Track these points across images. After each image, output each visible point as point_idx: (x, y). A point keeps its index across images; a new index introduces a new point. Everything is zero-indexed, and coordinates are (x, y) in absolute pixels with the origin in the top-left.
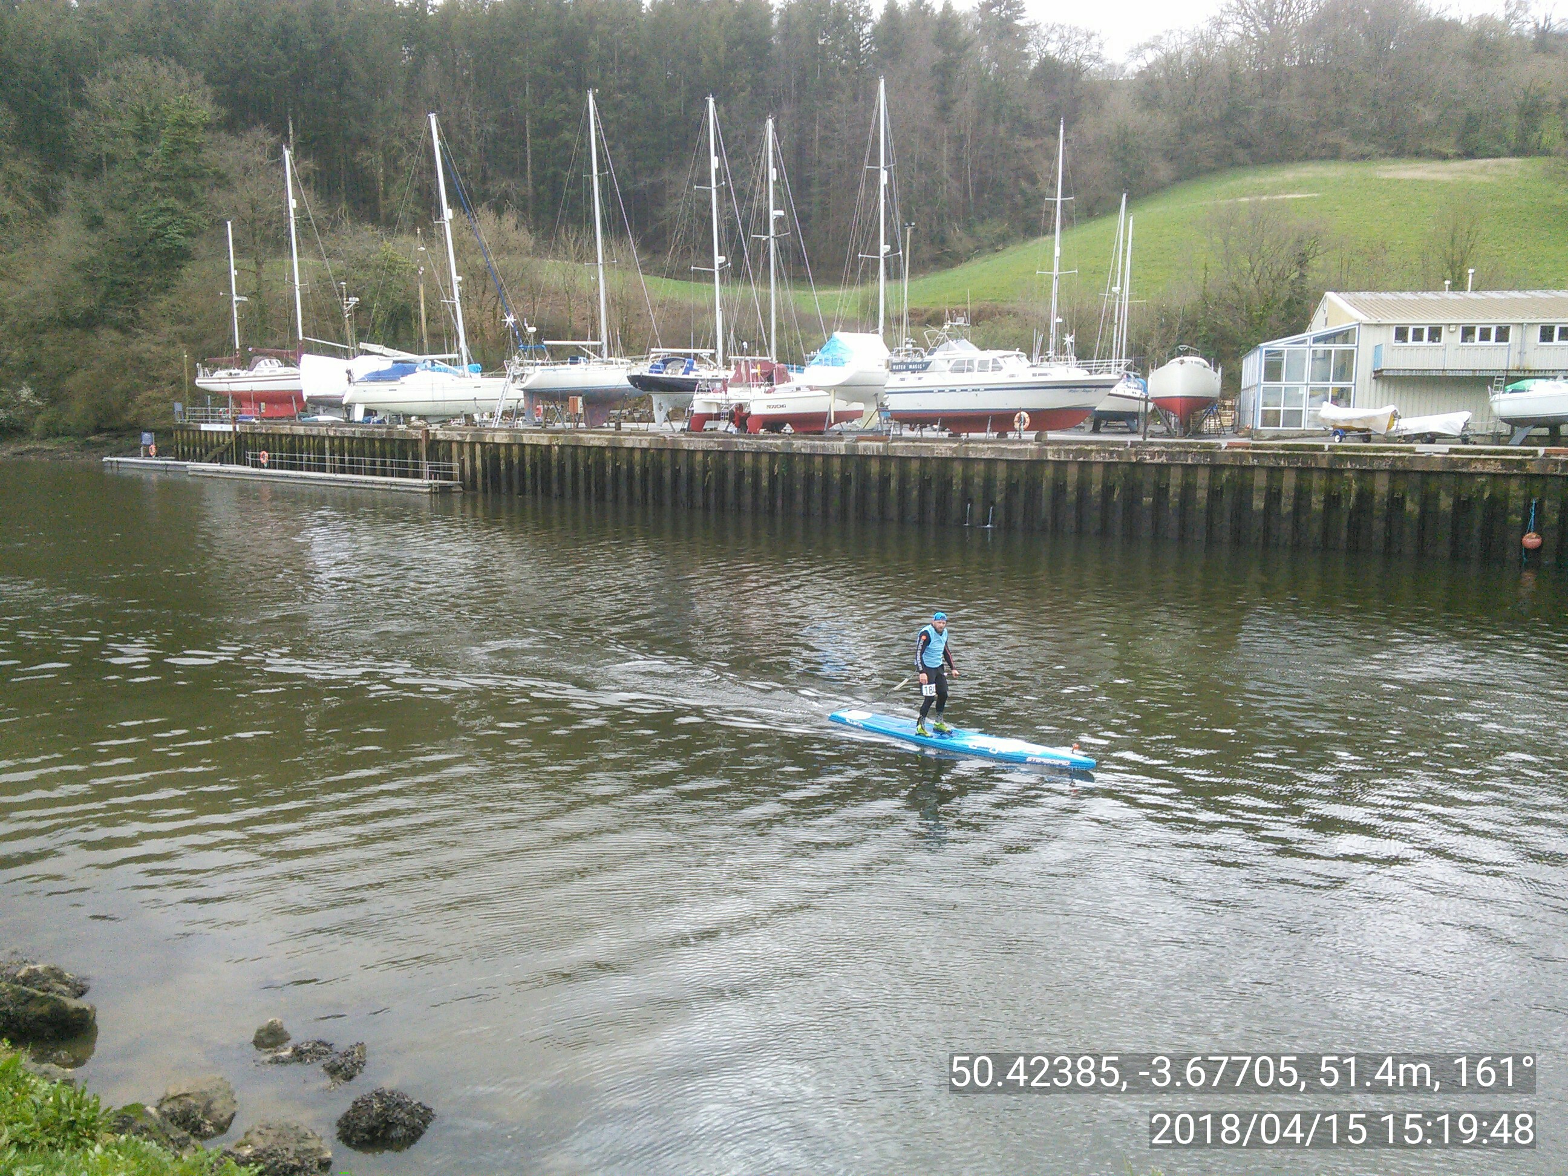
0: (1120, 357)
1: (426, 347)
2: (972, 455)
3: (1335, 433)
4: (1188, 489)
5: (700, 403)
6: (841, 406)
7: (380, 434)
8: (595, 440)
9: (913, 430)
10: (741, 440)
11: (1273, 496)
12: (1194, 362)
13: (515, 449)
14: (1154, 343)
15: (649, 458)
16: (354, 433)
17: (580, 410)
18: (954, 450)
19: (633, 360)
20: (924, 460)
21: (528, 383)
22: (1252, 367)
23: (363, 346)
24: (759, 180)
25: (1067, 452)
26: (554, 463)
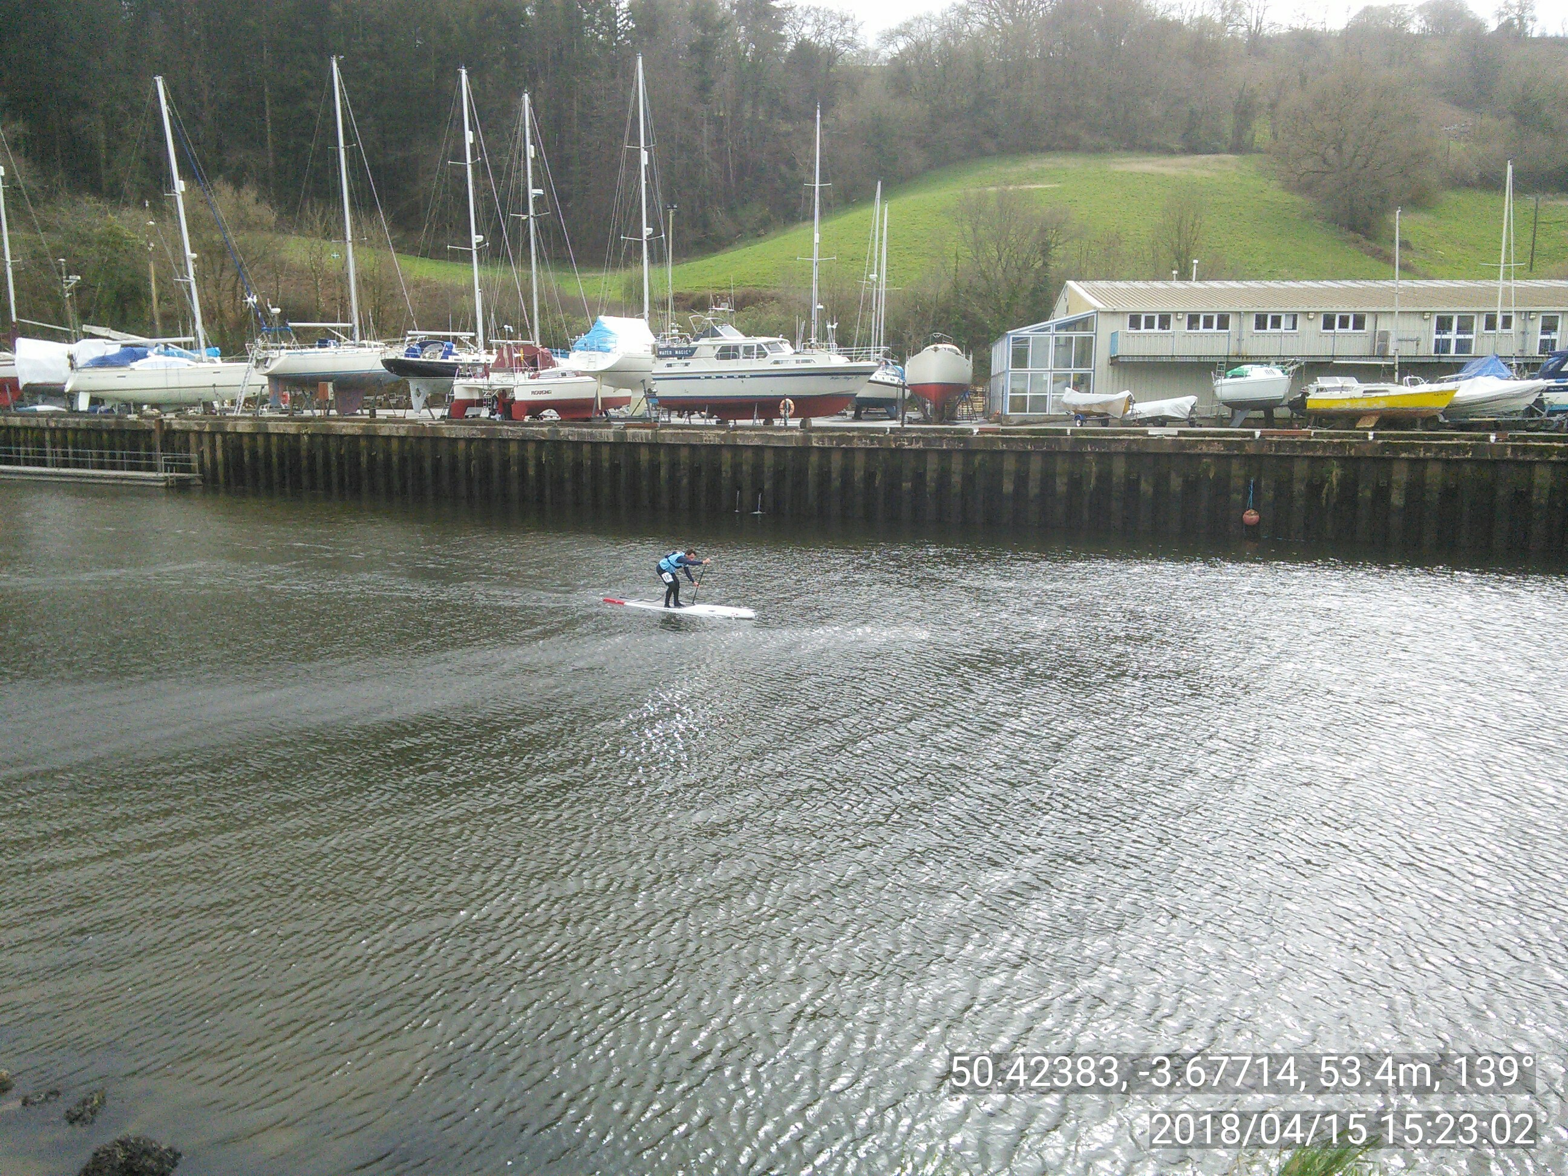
0: (879, 345)
1: (159, 329)
2: (740, 442)
3: (1077, 418)
4: (944, 475)
5: (460, 389)
6: (608, 392)
7: (108, 424)
8: (347, 428)
9: (681, 416)
10: (506, 427)
11: (1021, 479)
12: (947, 348)
13: (260, 440)
14: (910, 331)
15: (407, 447)
16: (78, 423)
17: (331, 397)
18: (723, 437)
19: (388, 344)
20: (693, 447)
21: (273, 367)
22: (1001, 354)
23: (86, 328)
24: (516, 156)
25: (831, 438)
26: (304, 453)
